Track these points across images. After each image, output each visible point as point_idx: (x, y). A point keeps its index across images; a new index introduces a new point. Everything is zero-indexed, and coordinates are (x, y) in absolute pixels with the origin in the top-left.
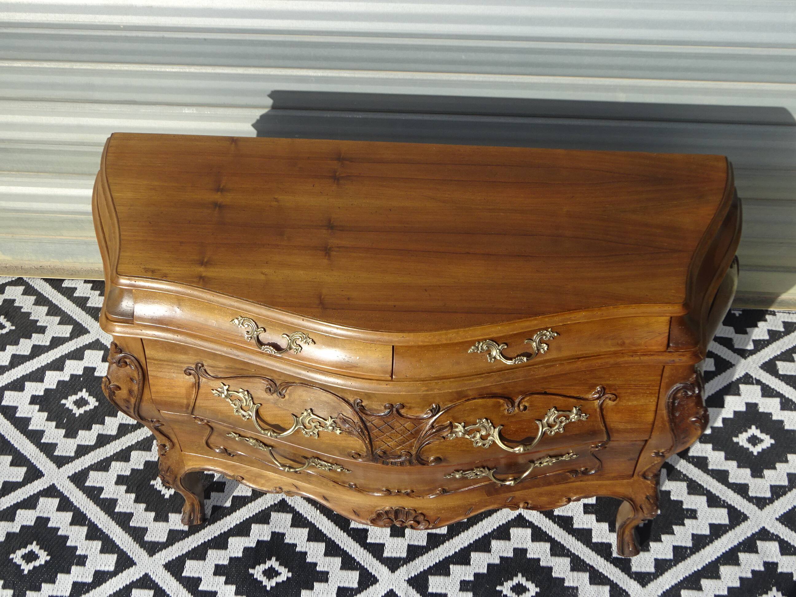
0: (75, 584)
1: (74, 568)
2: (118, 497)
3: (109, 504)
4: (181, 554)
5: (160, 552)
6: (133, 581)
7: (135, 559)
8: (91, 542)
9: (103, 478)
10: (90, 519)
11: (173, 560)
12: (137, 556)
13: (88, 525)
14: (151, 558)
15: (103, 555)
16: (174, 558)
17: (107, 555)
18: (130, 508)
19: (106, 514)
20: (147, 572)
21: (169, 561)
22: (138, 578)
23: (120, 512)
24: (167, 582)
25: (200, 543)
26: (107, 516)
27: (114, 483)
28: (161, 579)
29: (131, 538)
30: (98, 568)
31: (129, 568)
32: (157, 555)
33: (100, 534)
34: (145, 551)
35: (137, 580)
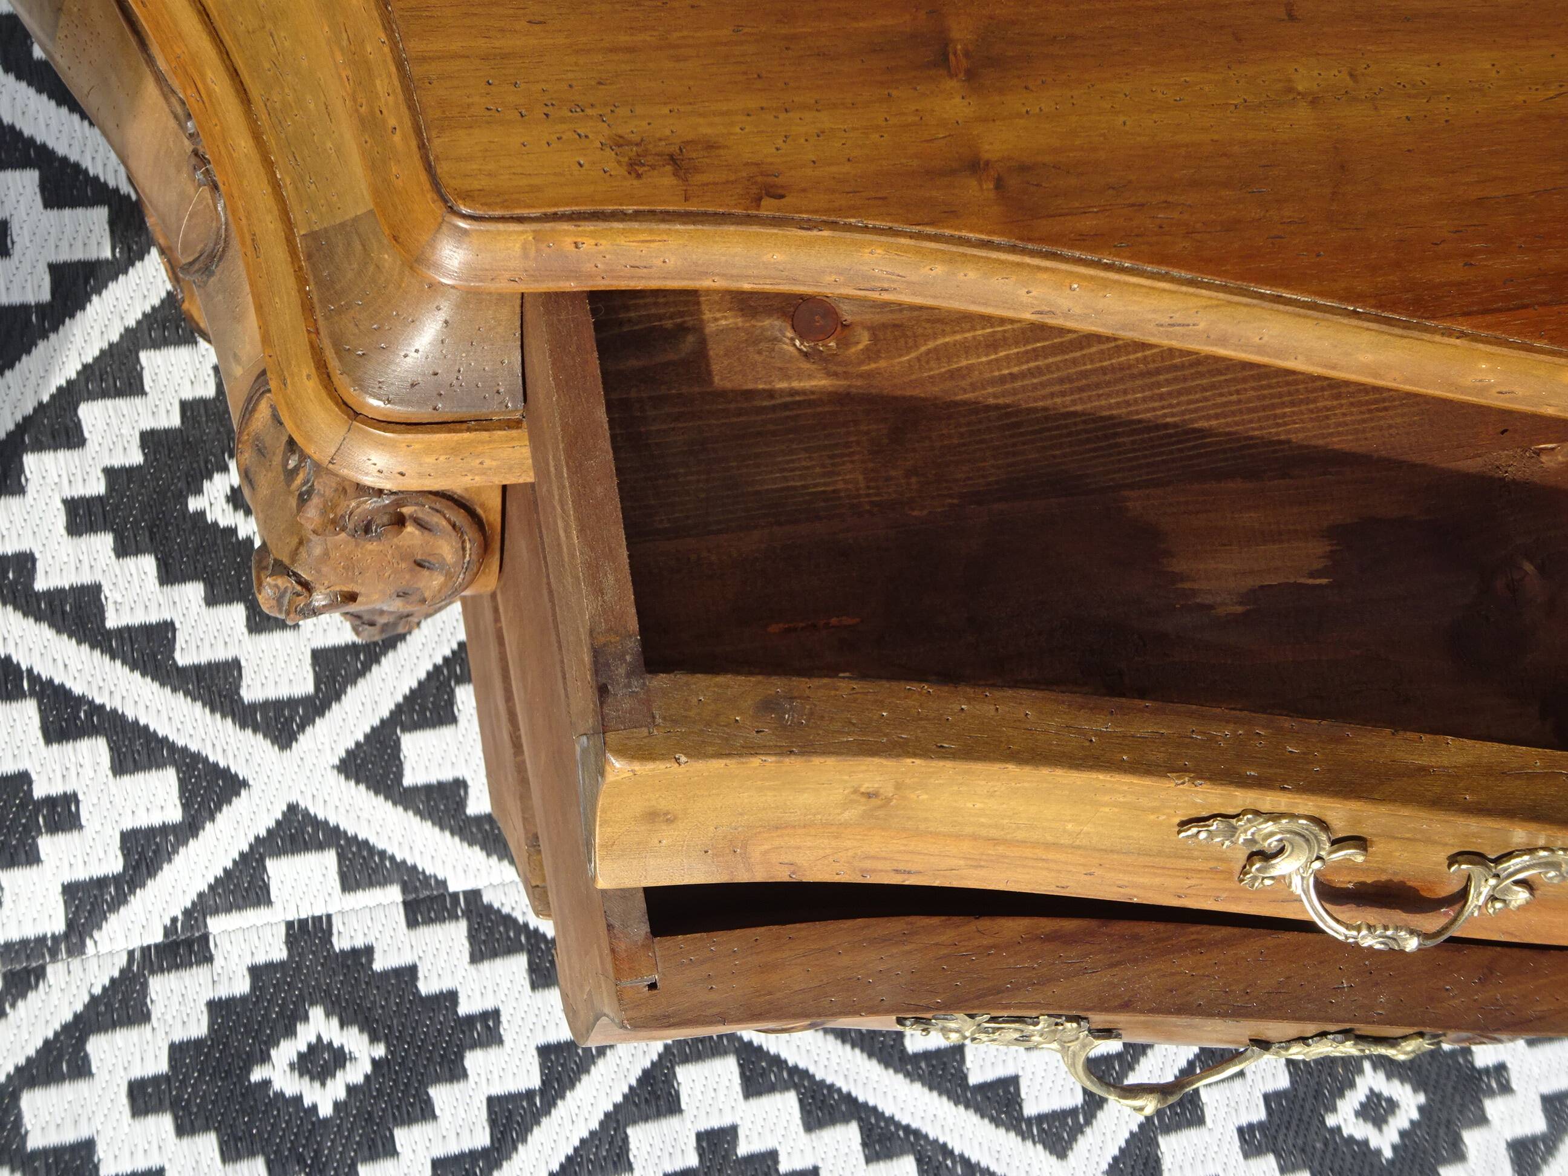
0: (70, 891)
1: (46, 844)
2: (98, 577)
3: (78, 607)
4: (376, 722)
5: (309, 730)
6: (257, 838)
7: (239, 769)
8: (68, 747)
9: (18, 522)
10: (30, 671)
11: (358, 744)
12: (241, 760)
13: (33, 693)
14: (287, 753)
15: (127, 779)
16: (361, 739)
17: (140, 778)
18: (153, 606)
19: (79, 642)
20: (293, 799)
21: (348, 752)
22: (272, 824)
23: (128, 629)
24: (365, 815)
25: (423, 675)
26: (85, 648)
27: (63, 532)
28: (342, 810)
29: (199, 704)
30: (128, 824)
31: (230, 802)
32: (306, 741)
33: (89, 715)
34: (260, 736)
35: (269, 831)
